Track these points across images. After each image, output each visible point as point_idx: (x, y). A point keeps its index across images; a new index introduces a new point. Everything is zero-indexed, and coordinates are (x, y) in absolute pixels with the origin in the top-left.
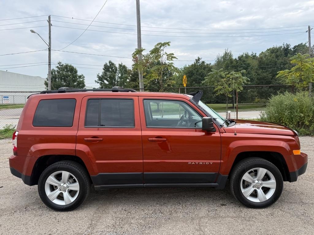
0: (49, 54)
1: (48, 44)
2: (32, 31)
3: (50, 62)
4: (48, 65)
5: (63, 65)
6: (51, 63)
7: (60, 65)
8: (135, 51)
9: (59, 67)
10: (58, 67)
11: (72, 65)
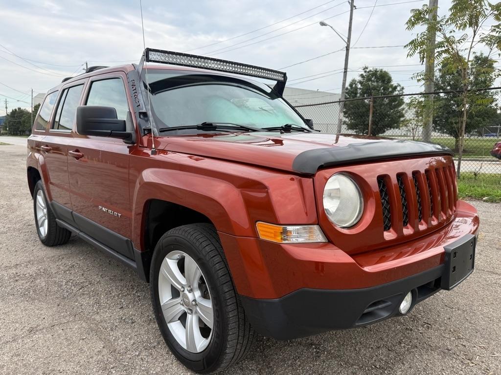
0: (346, 56)
1: (346, 40)
2: (323, 24)
3: (346, 69)
4: (343, 74)
5: (370, 71)
6: (348, 70)
7: (365, 72)
8: (412, 14)
9: (364, 74)
10: (362, 76)
11: (385, 69)
